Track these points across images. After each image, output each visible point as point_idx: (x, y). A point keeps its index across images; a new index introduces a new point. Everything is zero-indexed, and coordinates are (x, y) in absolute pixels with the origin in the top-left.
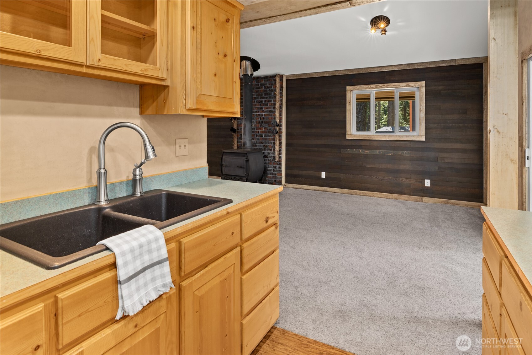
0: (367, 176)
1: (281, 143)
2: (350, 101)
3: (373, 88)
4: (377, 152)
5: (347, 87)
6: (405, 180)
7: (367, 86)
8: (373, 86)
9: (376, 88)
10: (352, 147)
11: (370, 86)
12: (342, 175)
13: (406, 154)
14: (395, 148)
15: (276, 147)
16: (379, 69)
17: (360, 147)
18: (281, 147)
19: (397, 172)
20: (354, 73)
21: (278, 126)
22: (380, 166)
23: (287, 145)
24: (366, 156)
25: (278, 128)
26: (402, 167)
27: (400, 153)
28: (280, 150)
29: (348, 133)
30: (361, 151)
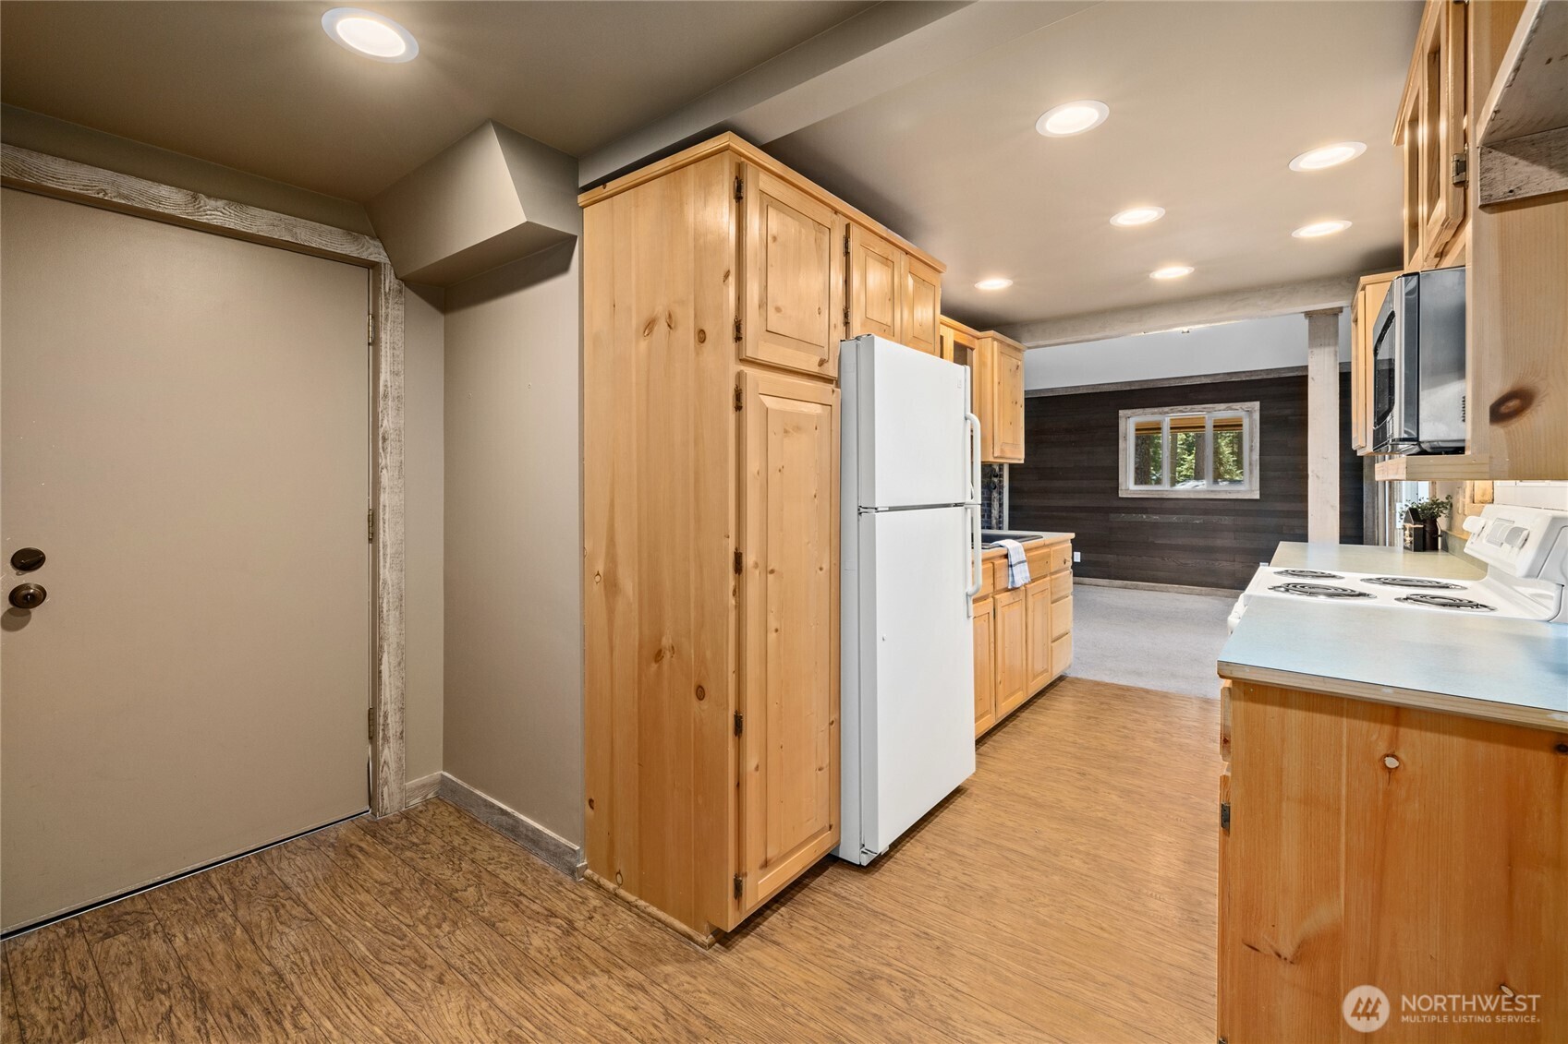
0: (1157, 559)
1: (1001, 505)
2: (1126, 434)
3: (1168, 413)
4: (1174, 518)
5: (1120, 411)
6: (1225, 563)
7: (1156, 410)
8: (1166, 409)
9: (1173, 413)
10: (1128, 510)
11: (1161, 409)
12: (1110, 558)
13: (1227, 520)
14: (1206, 512)
15: (993, 511)
16: (1177, 381)
17: (1144, 510)
18: (1001, 512)
19: (1210, 550)
20: (1133, 388)
21: (996, 476)
22: (1180, 541)
23: (1011, 508)
24: (1155, 525)
25: (996, 480)
26: (1219, 543)
27: (1215, 519)
28: (1000, 517)
29: (1122, 487)
30: (1144, 517)
